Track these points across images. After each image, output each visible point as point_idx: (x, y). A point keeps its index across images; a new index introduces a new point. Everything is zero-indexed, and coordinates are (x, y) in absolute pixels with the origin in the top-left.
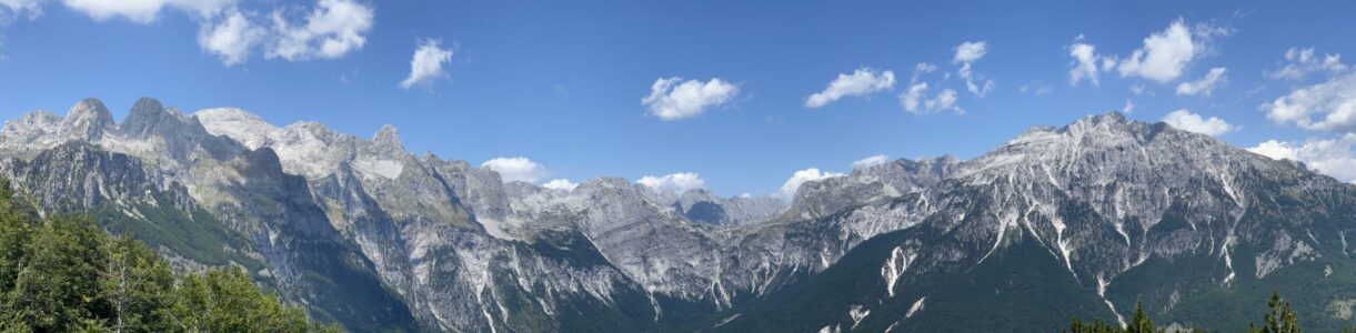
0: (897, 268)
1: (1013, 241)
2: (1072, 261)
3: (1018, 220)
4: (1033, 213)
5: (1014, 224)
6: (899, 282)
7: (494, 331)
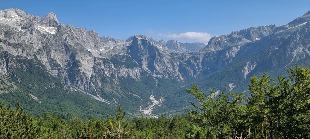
0: (248, 69)
5: (301, 51)
7: (96, 91)
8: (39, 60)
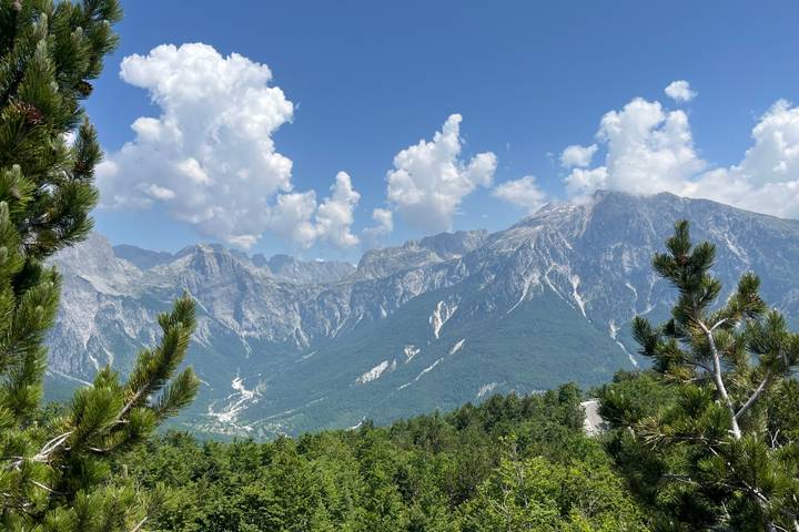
0: (442, 317)
1: (535, 295)
2: (587, 310)
3: (540, 278)
4: (552, 272)
5: (537, 281)
6: (444, 327)
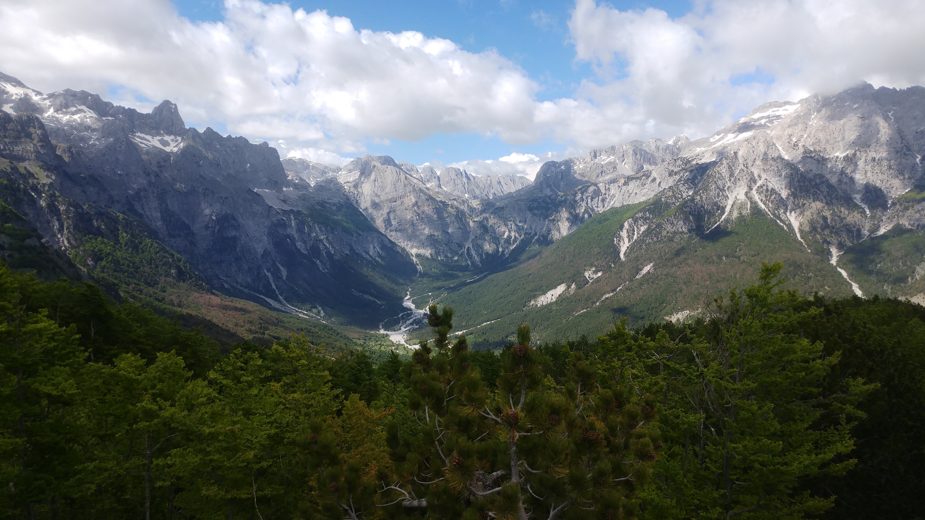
0: (628, 237)
1: (741, 214)
2: (801, 231)
3: (746, 194)
4: (762, 186)
5: (742, 197)
6: (631, 249)
7: (274, 287)
8: (141, 216)
